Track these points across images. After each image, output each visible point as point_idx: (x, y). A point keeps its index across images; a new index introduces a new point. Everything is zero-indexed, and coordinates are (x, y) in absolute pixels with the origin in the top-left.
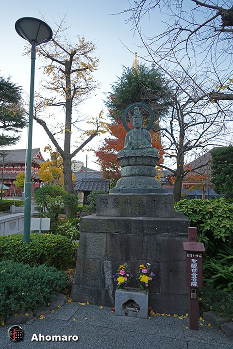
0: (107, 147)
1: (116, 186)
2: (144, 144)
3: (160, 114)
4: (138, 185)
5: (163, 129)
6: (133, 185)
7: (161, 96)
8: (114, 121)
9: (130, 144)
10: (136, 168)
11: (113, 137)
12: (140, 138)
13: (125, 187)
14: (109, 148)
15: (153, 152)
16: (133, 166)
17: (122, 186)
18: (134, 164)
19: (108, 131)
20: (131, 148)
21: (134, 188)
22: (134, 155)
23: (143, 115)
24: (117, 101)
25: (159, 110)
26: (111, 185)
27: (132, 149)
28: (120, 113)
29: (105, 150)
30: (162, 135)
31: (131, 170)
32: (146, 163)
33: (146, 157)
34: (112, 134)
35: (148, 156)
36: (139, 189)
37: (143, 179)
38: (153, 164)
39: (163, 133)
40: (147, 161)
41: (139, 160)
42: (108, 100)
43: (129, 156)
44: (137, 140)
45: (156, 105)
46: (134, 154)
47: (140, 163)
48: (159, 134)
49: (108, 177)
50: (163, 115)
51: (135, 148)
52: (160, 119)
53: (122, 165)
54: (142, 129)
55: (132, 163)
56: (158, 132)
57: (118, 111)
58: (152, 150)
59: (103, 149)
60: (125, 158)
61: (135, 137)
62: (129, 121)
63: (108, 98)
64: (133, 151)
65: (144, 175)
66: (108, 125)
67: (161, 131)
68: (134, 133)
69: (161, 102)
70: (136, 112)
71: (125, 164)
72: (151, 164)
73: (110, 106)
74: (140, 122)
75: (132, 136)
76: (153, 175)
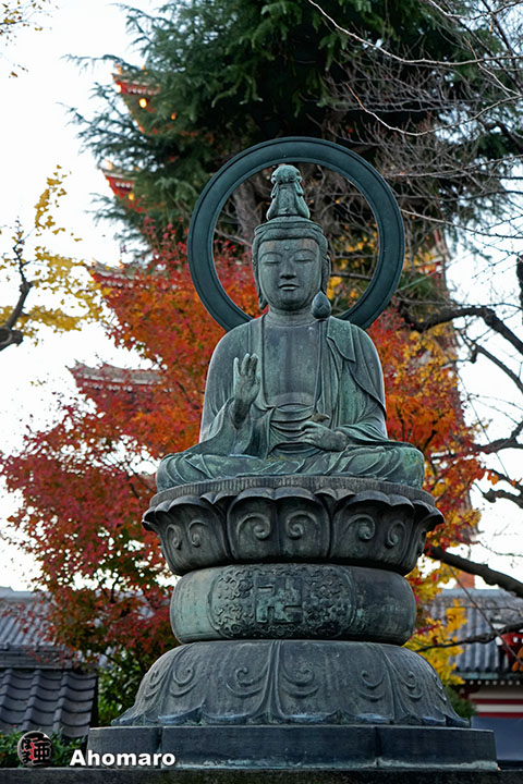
0: (88, 428)
1: (139, 708)
2: (336, 413)
3: (452, 208)
4: (290, 702)
5: (472, 311)
6: (257, 702)
7: (458, 92)
8: (139, 245)
9: (240, 415)
10: (280, 583)
11: (131, 359)
12: (306, 372)
13: (195, 716)
14: (99, 431)
15: (393, 473)
16: (258, 571)
17: (180, 709)
18: (262, 551)
19: (96, 312)
20: (243, 445)
21: (262, 718)
22: (266, 493)
23: (338, 213)
24: (162, 112)
25: (446, 183)
26: (109, 696)
27: (255, 448)
28: (180, 195)
29: (68, 450)
30: (463, 352)
31: (244, 592)
32: (348, 547)
33: (348, 506)
34: (122, 338)
35: (363, 496)
36: (296, 734)
37: (322, 661)
38: (393, 555)
39: (472, 334)
40: (354, 533)
41: (300, 528)
42: (101, 106)
43: (227, 500)
44: (289, 388)
45: (419, 148)
46: (265, 483)
47: (303, 547)
48: (445, 343)
49: (87, 639)
50: (467, 214)
51: (276, 439)
52: (449, 242)
53: (180, 559)
54: (321, 316)
55: (246, 546)
56: (437, 330)
57: (164, 182)
58: (387, 455)
59: (55, 438)
60: (203, 510)
61: (271, 371)
62: (238, 251)
63: (102, 93)
64: (260, 466)
65: (331, 632)
66: (99, 274)
67: (459, 322)
68: (271, 339)
69: (457, 128)
70: (281, 198)
71: (205, 554)
72: (382, 554)
73: (113, 148)
74: (310, 272)
75: (252, 364)
76: (392, 628)
